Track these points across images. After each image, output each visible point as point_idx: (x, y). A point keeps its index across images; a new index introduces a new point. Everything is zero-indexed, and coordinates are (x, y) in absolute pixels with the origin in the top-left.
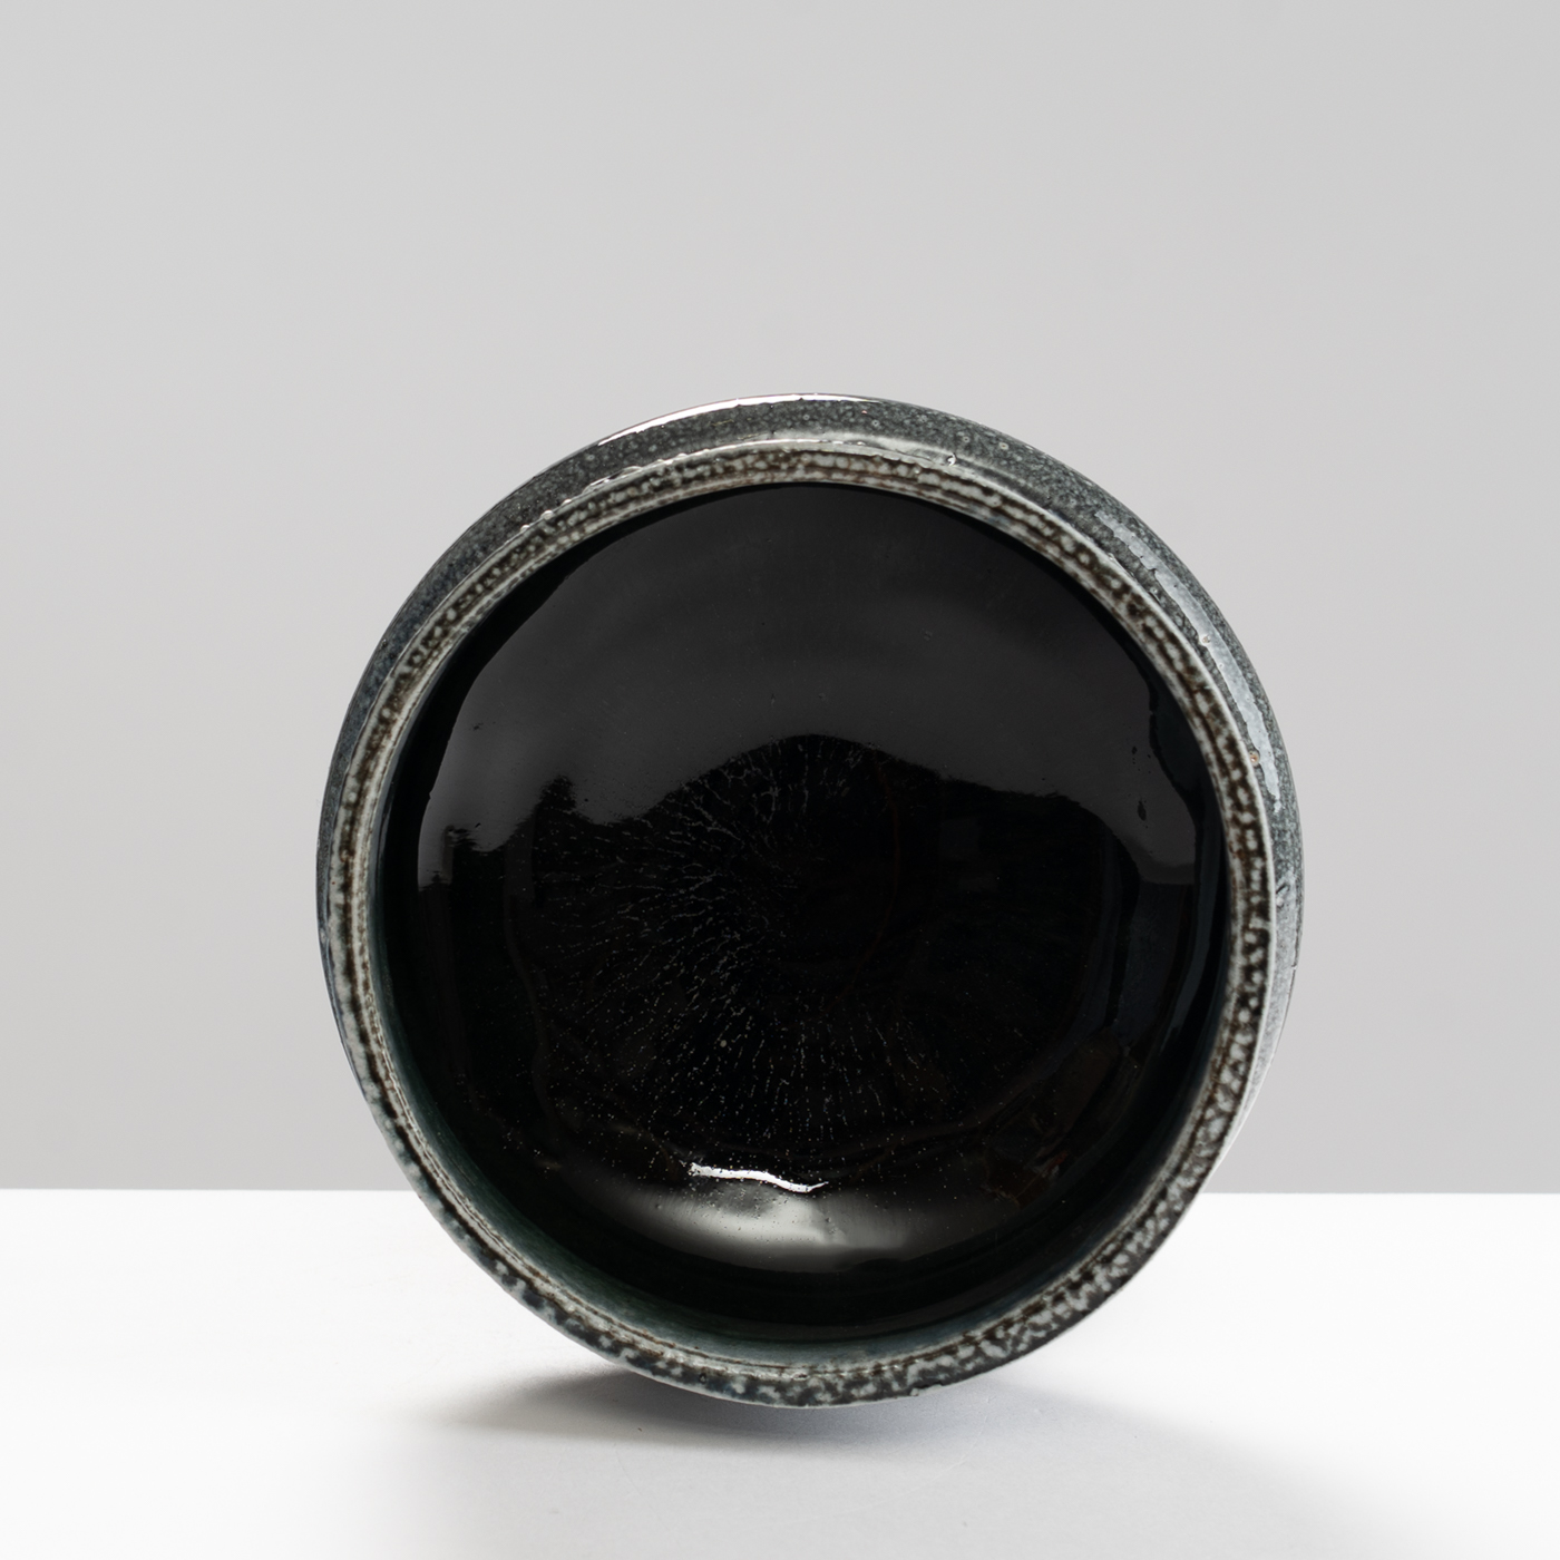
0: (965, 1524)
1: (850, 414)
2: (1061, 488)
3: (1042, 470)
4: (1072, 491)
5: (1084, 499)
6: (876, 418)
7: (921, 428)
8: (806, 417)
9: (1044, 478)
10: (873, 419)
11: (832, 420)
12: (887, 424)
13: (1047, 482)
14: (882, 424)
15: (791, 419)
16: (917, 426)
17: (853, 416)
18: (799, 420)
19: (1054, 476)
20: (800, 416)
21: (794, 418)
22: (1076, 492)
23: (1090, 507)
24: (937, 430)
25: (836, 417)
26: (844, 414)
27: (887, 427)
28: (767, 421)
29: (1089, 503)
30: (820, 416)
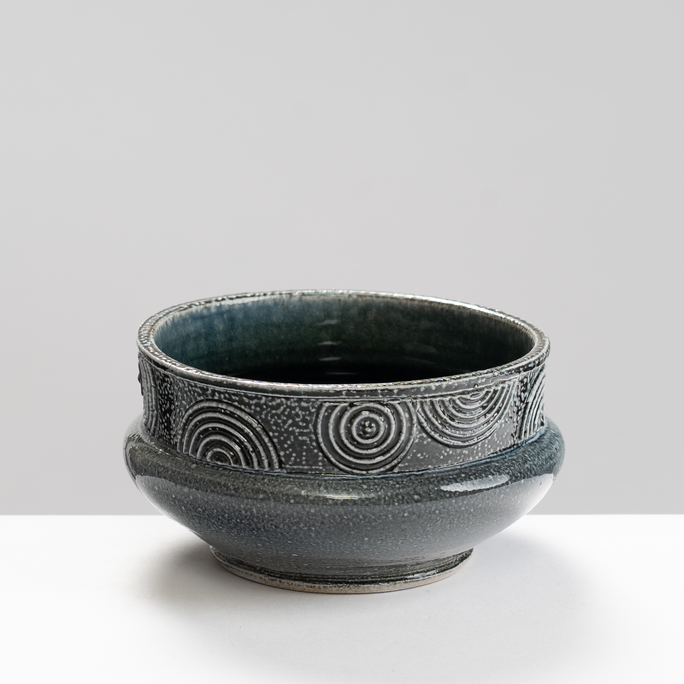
0: (393, 671)
1: (378, 489)
2: (273, 483)
3: (284, 488)
4: (268, 485)
5: (262, 484)
6: (365, 489)
7: (344, 488)
8: (397, 486)
9: (282, 484)
10: (367, 489)
11: (386, 486)
12: (360, 488)
13: (280, 483)
14: (362, 487)
15: (404, 485)
16: (346, 489)
17: (376, 489)
18: (401, 484)
19: (278, 487)
20: (401, 486)
21: (403, 485)
22: (266, 485)
23: (258, 482)
24: (336, 490)
25: (384, 487)
26: (381, 489)
27: (359, 486)
28: (415, 483)
29: (259, 484)
30: (391, 487)
